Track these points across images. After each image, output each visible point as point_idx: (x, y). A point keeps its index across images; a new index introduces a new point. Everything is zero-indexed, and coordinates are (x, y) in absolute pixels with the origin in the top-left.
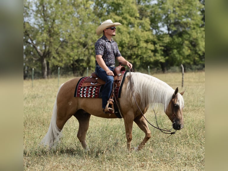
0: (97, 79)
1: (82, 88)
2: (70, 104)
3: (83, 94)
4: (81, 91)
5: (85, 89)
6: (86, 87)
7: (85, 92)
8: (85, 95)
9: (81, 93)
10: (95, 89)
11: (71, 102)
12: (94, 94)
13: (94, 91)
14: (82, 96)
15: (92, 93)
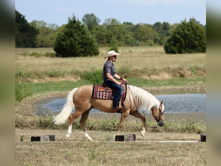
1: (98, 92)
4: (98, 94)
5: (101, 93)
7: (101, 95)
8: (100, 97)
9: (97, 96)
10: (108, 93)
12: (108, 97)
13: (108, 95)
14: (98, 97)
15: (106, 96)
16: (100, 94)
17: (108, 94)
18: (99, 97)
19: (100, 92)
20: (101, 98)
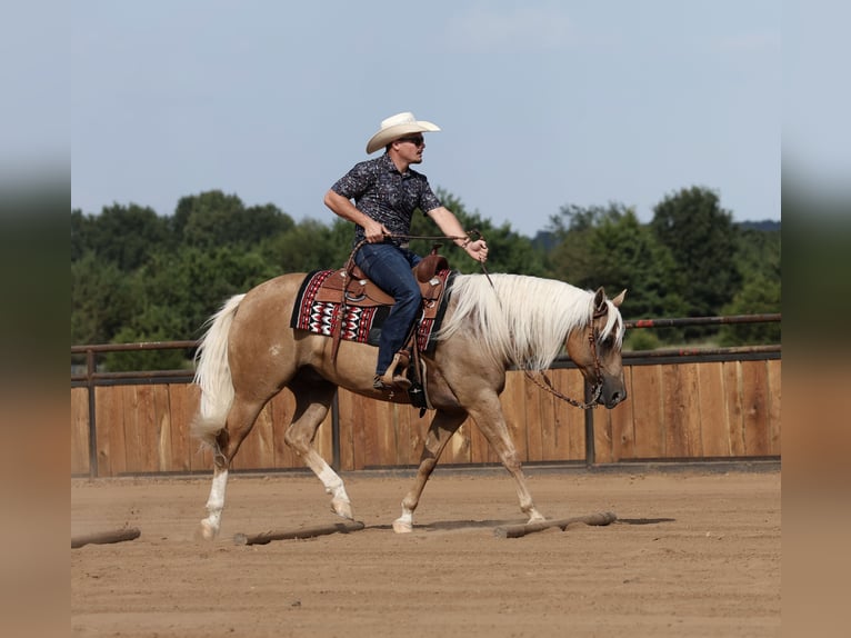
0: (363, 282)
1: (316, 304)
2: (275, 353)
3: (322, 323)
4: (314, 312)
5: (327, 311)
6: (330, 305)
7: (326, 319)
8: (325, 328)
9: (312, 321)
10: (358, 314)
11: (279, 347)
12: (355, 331)
13: (356, 322)
14: (316, 330)
15: (349, 325)
16: (323, 314)
17: (357, 318)
18: (318, 327)
19: (325, 305)
20: (328, 332)
